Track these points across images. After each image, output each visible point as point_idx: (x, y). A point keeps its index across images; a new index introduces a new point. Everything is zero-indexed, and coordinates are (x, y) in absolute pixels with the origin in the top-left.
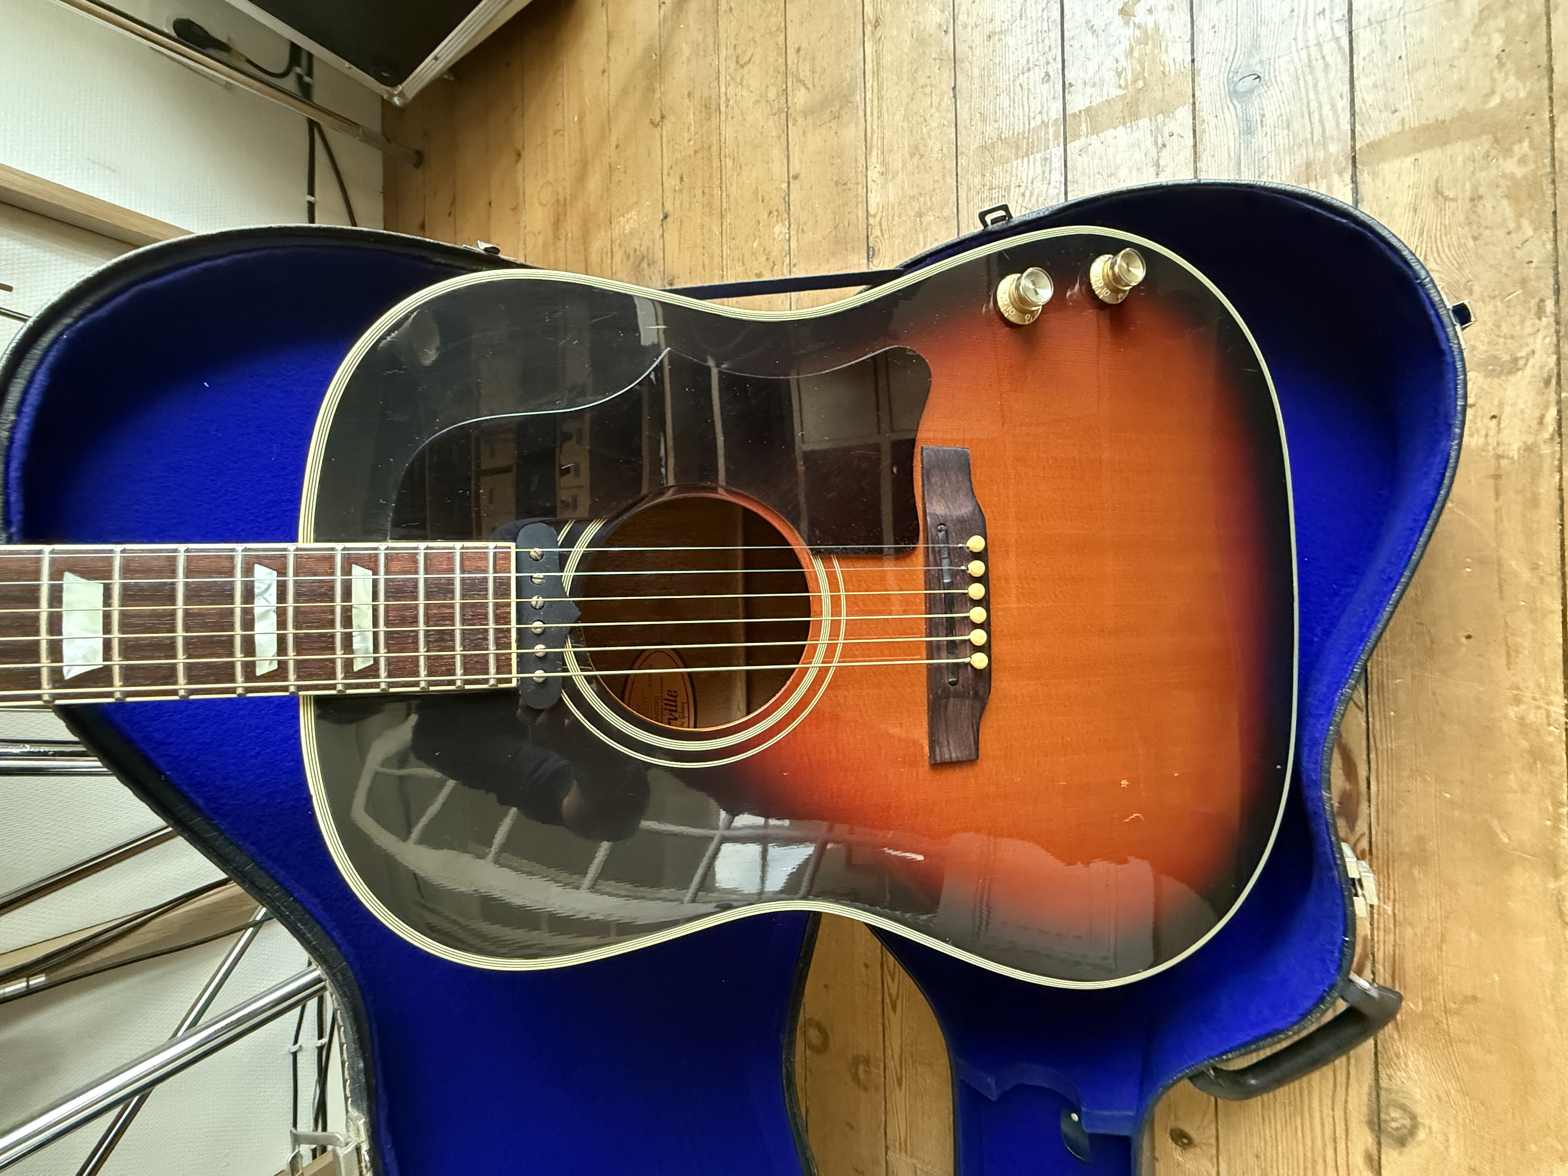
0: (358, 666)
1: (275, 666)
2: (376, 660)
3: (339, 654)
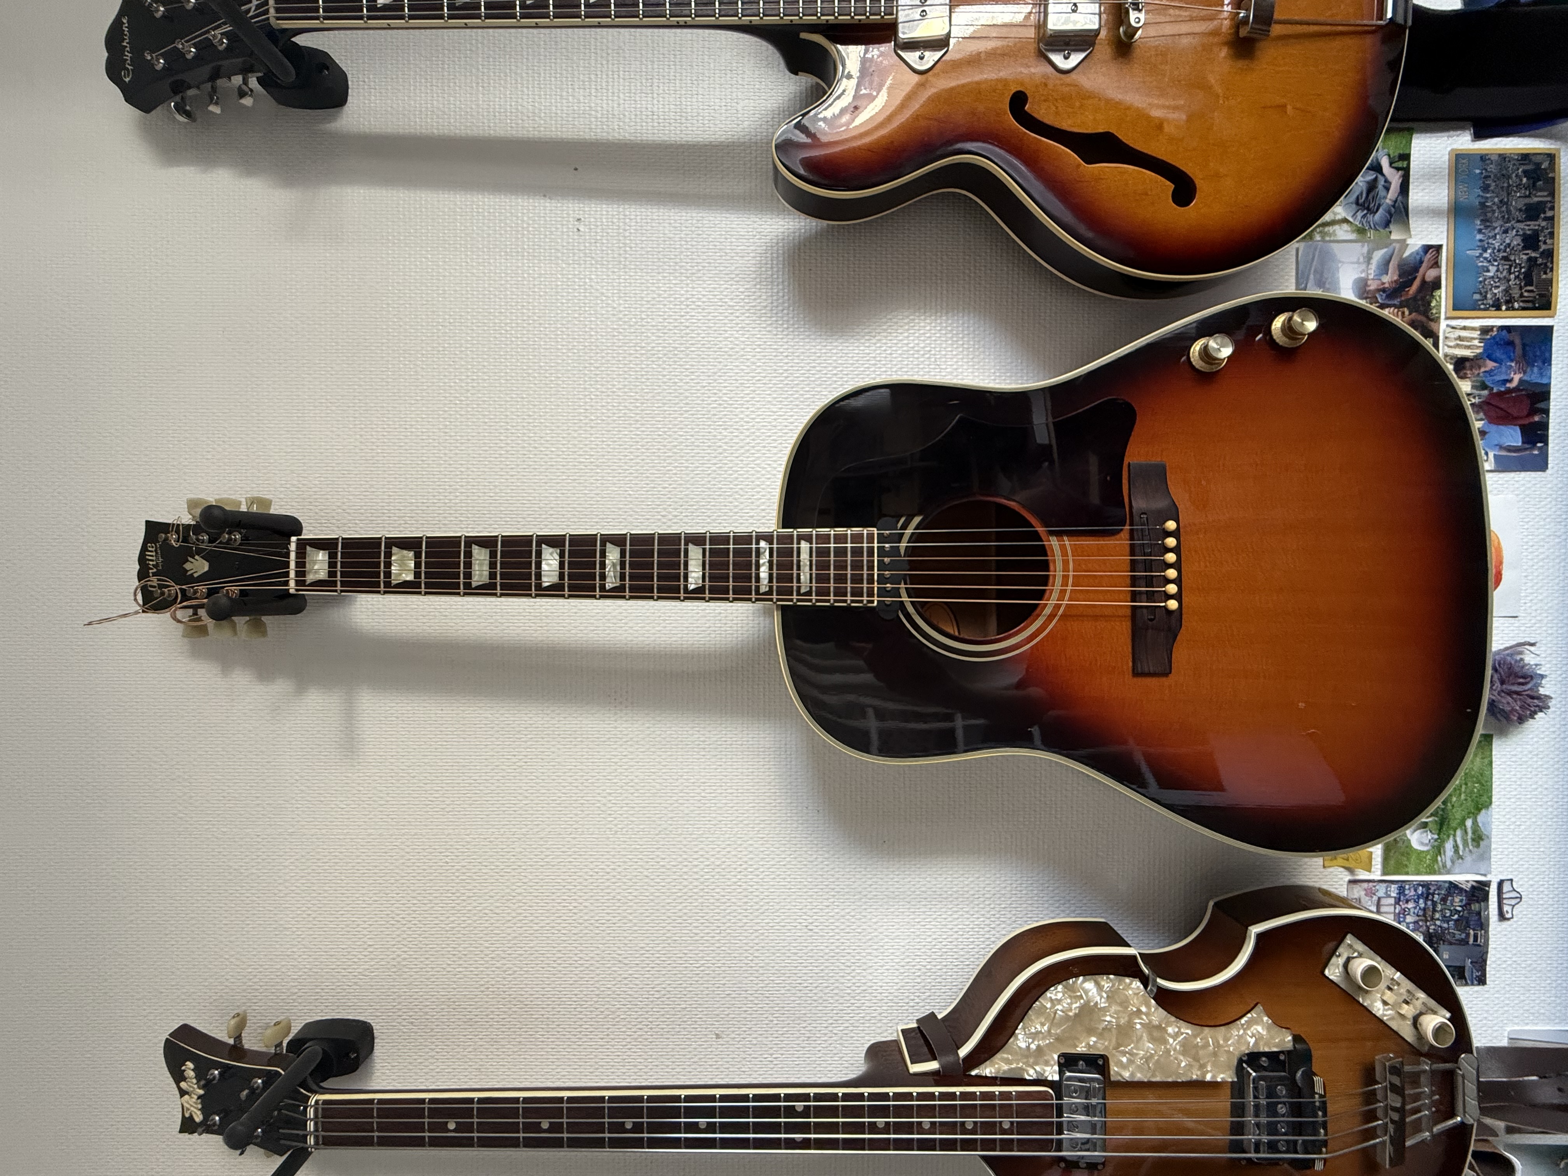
0: (803, 591)
1: (767, 589)
2: (811, 587)
3: (795, 584)
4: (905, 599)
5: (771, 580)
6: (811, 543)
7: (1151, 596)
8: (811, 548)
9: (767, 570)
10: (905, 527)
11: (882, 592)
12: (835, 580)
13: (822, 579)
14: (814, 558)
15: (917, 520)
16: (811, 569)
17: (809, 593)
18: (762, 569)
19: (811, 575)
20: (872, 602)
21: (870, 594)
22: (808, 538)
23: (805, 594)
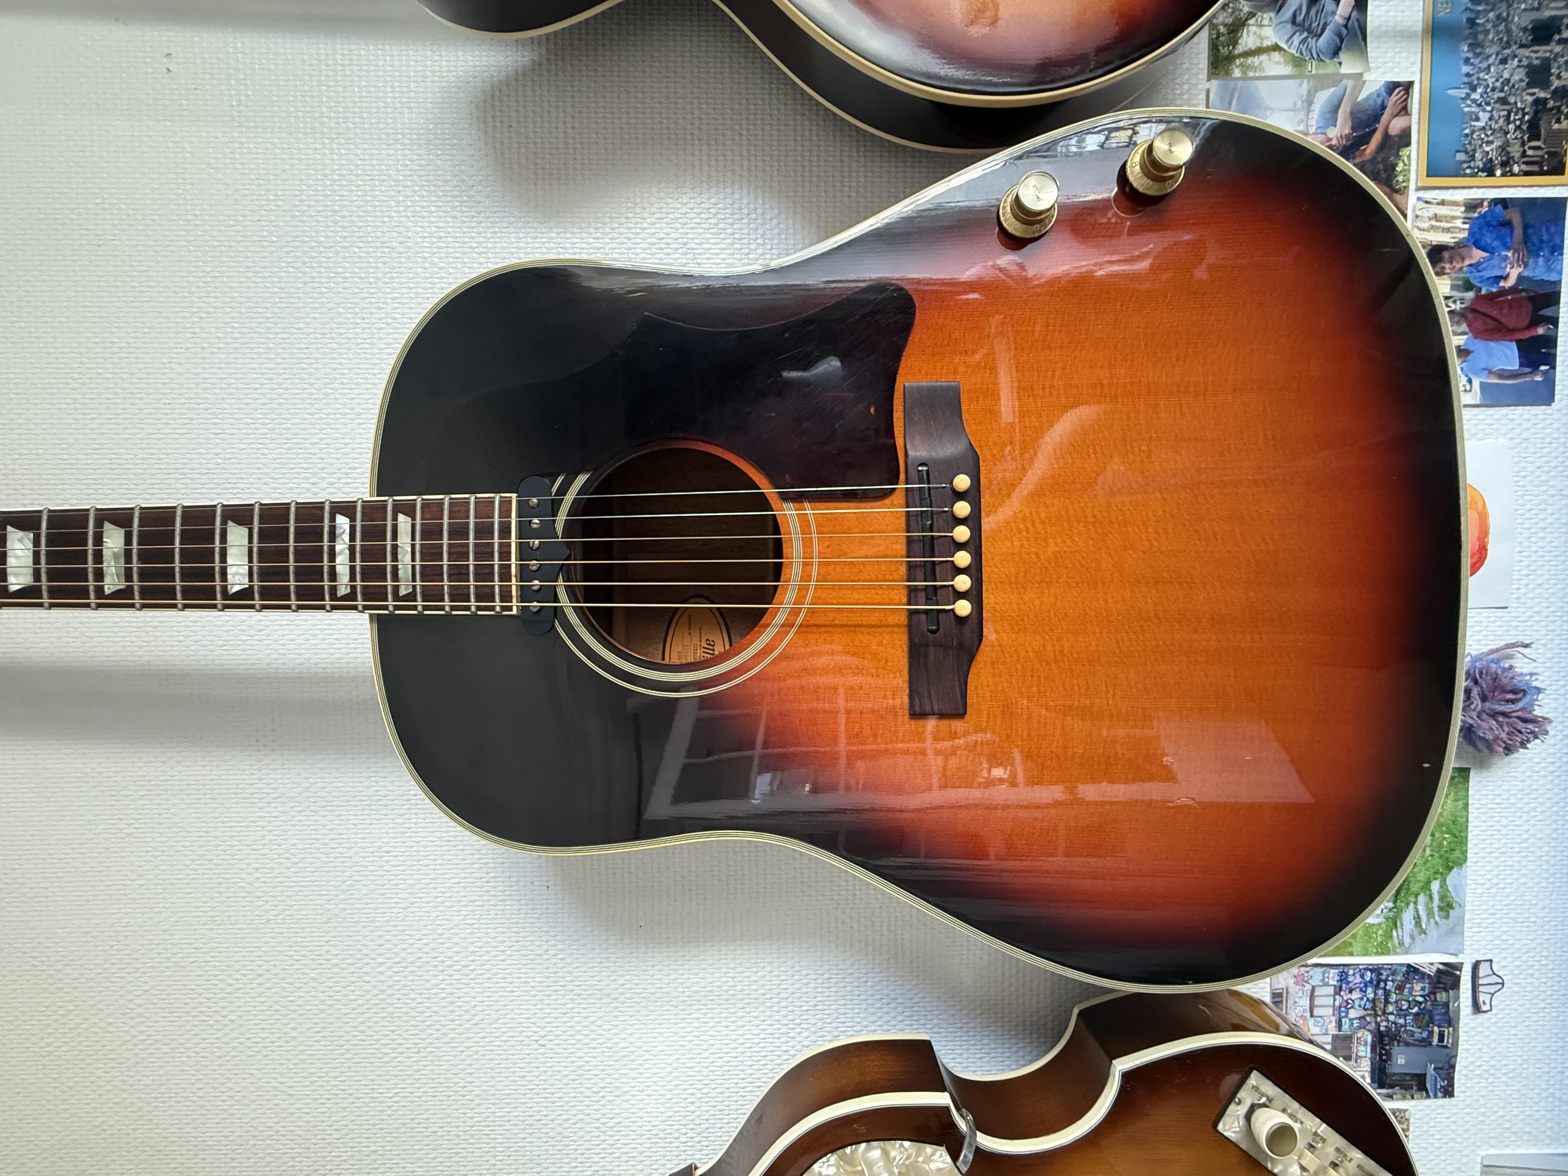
1: (348, 591)
2: (414, 587)
3: (389, 583)
4: (565, 602)
5: (353, 578)
6: (414, 519)
7: (932, 594)
8: (413, 526)
9: (347, 561)
10: (563, 490)
11: (526, 594)
12: (450, 575)
13: (430, 573)
14: (418, 542)
15: (581, 480)
16: (413, 560)
17: (411, 596)
18: (339, 560)
19: (413, 567)
20: (510, 609)
21: (506, 596)
22: (408, 510)
23: (406, 598)
